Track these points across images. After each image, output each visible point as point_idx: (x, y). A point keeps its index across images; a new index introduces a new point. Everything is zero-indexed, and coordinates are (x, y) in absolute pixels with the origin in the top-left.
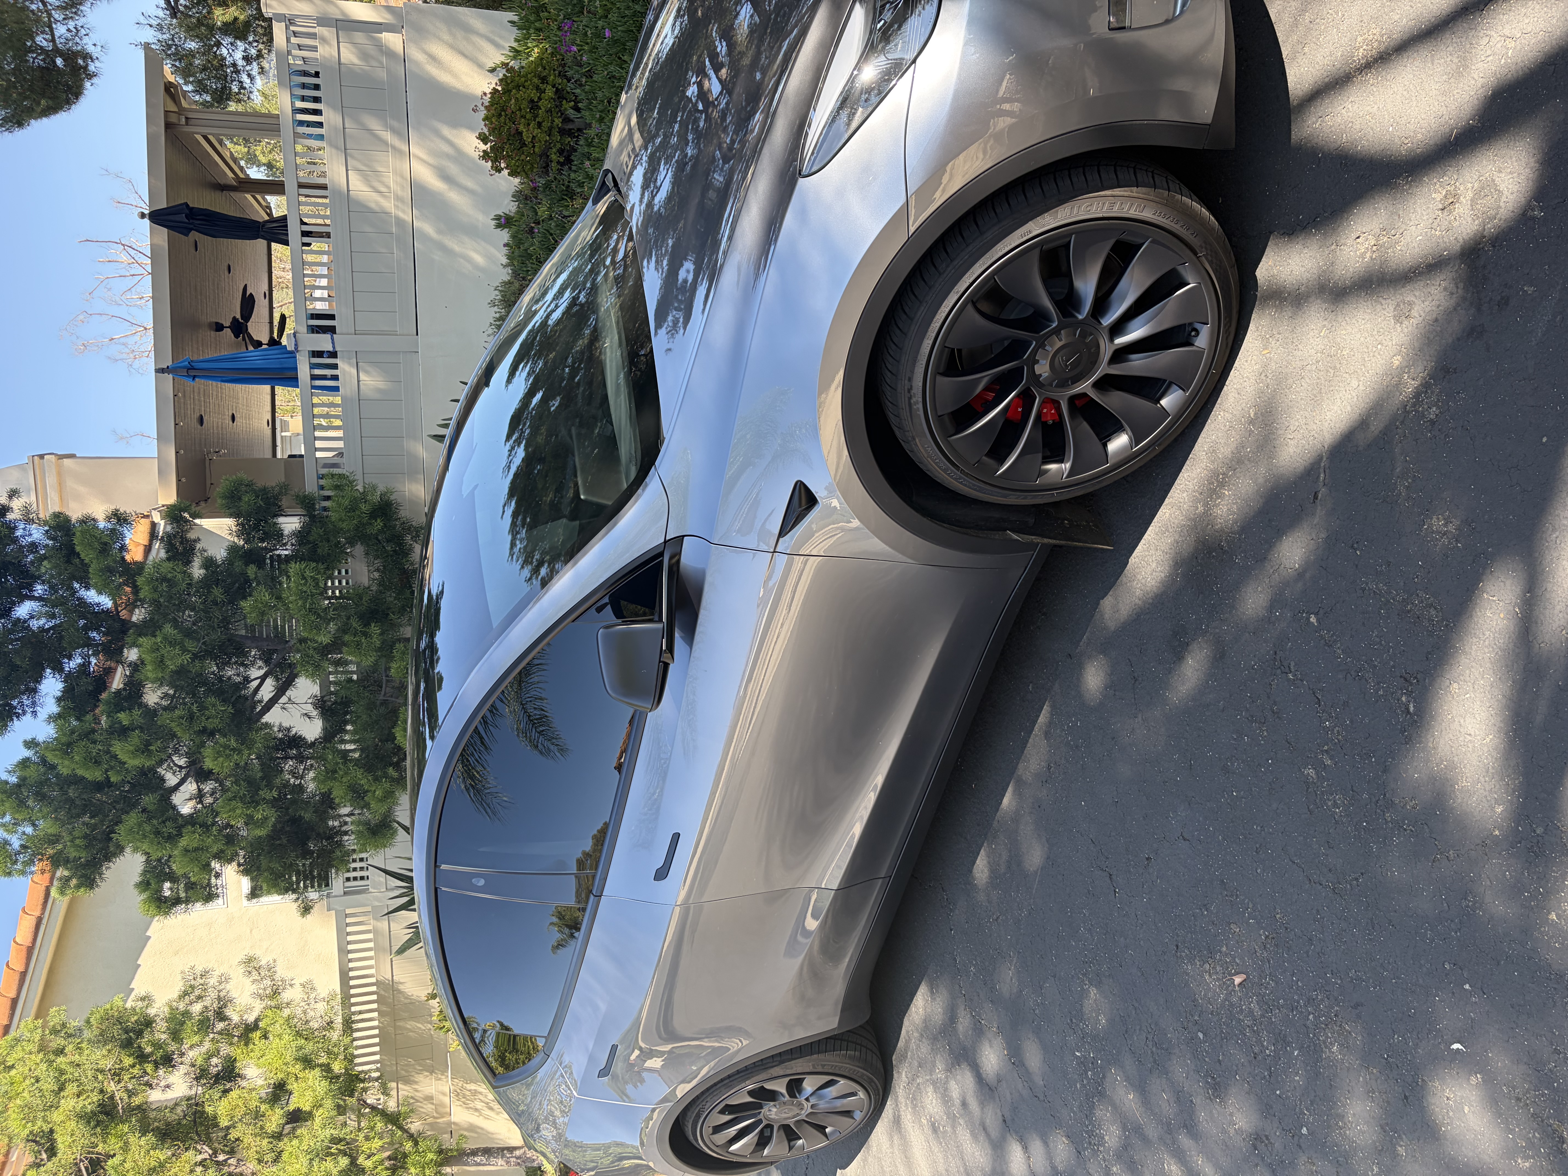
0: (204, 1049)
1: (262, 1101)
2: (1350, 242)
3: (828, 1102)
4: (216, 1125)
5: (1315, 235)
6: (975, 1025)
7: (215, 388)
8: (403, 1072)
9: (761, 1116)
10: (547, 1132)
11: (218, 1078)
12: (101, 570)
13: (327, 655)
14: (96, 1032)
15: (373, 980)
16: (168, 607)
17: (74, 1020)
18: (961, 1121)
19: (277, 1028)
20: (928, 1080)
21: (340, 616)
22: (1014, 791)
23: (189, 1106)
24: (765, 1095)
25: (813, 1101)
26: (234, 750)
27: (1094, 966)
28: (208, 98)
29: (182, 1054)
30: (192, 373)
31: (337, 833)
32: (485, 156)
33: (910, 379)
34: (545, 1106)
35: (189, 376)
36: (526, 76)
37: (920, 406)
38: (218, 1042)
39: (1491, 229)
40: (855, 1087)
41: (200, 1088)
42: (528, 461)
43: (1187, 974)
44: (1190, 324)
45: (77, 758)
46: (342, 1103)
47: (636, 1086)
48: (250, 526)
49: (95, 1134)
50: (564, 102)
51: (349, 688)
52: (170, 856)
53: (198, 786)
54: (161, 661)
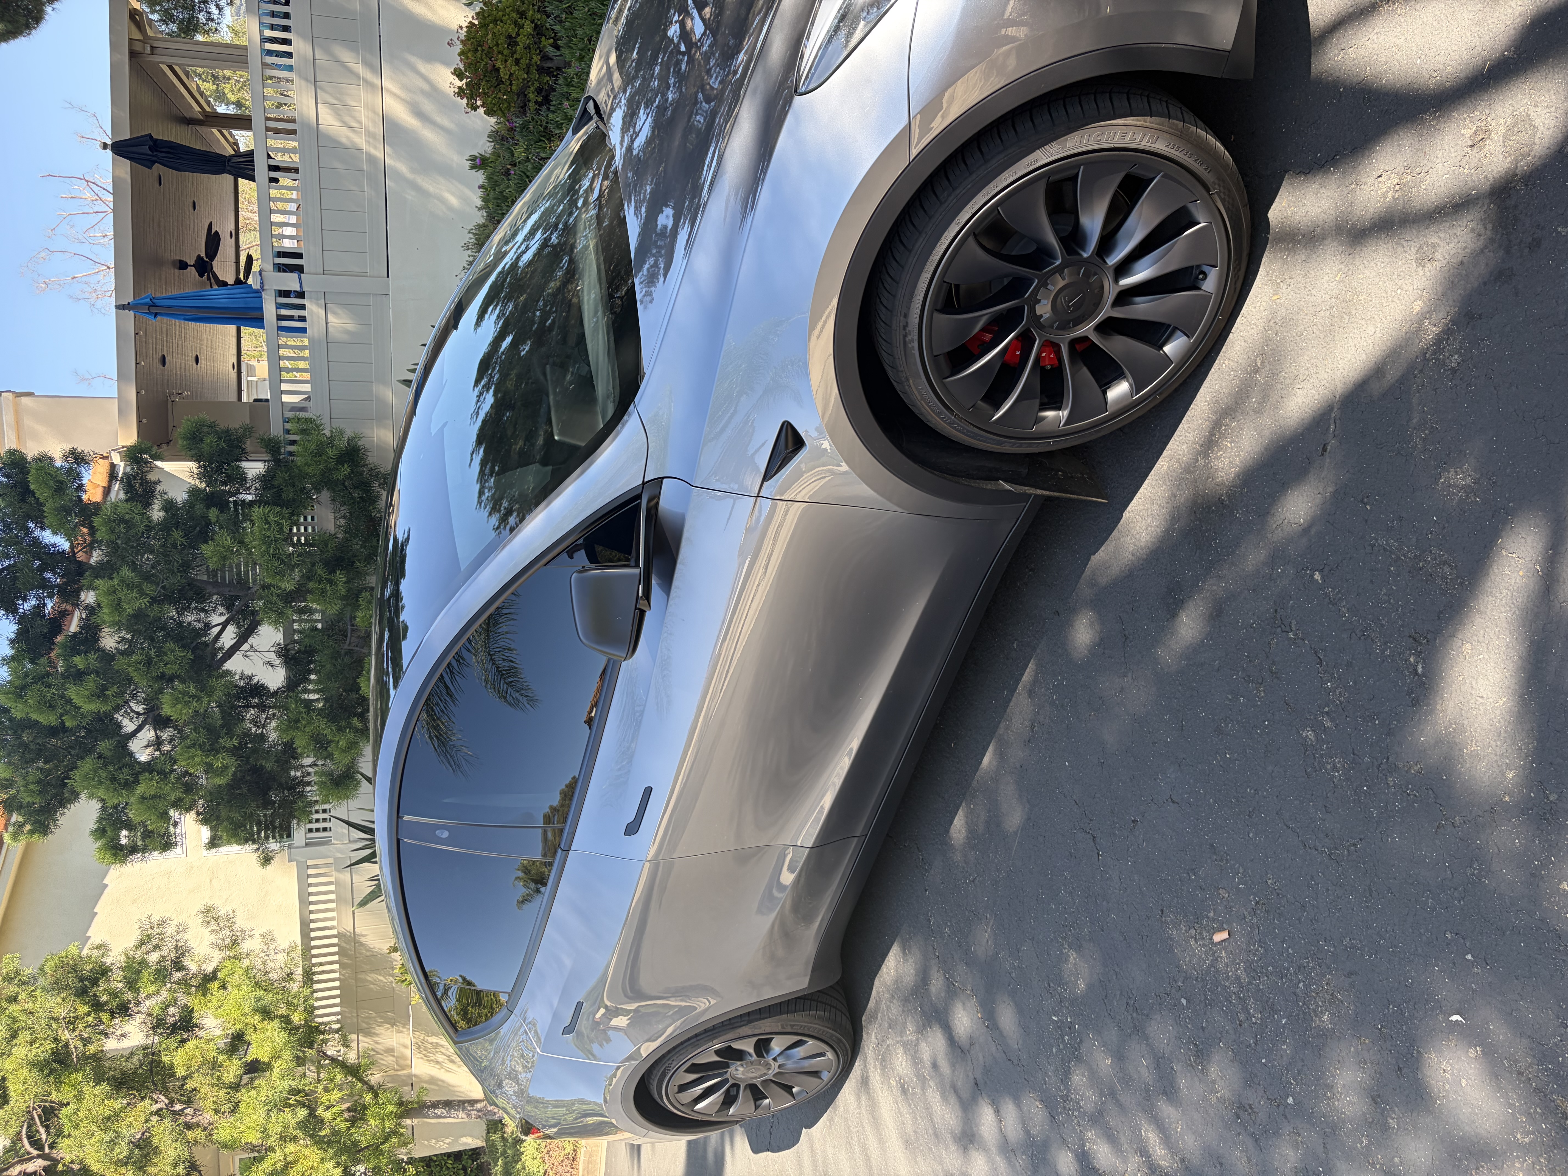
0: (160, 999)
1: (219, 1051)
2: (1370, 181)
3: (796, 1062)
4: (173, 1075)
5: (1333, 174)
6: (948, 987)
7: (178, 328)
8: (364, 1025)
9: (728, 1076)
10: (509, 1087)
11: (174, 1029)
12: (57, 509)
13: (290, 602)
14: (50, 980)
15: (335, 932)
16: (125, 549)
17: (28, 968)
18: (932, 1084)
19: (235, 979)
20: (898, 1042)
21: (304, 562)
22: (995, 750)
23: (146, 1056)
24: (731, 1055)
25: (781, 1061)
26: (193, 697)
27: (1075, 930)
28: (175, 29)
29: (138, 1004)
30: (154, 310)
31: (299, 784)
32: (461, 92)
33: (906, 316)
34: (508, 1062)
35: (150, 313)
36: (504, 10)
37: (916, 345)
38: (175, 991)
39: (1524, 166)
40: (824, 1047)
41: (157, 1038)
42: (498, 407)
43: (1172, 940)
44: (1198, 266)
45: (31, 701)
46: (301, 1054)
47: (601, 1045)
48: (212, 468)
49: (48, 1082)
50: (543, 39)
51: (313, 637)
52: (127, 804)
53: (156, 734)
54: (119, 604)
